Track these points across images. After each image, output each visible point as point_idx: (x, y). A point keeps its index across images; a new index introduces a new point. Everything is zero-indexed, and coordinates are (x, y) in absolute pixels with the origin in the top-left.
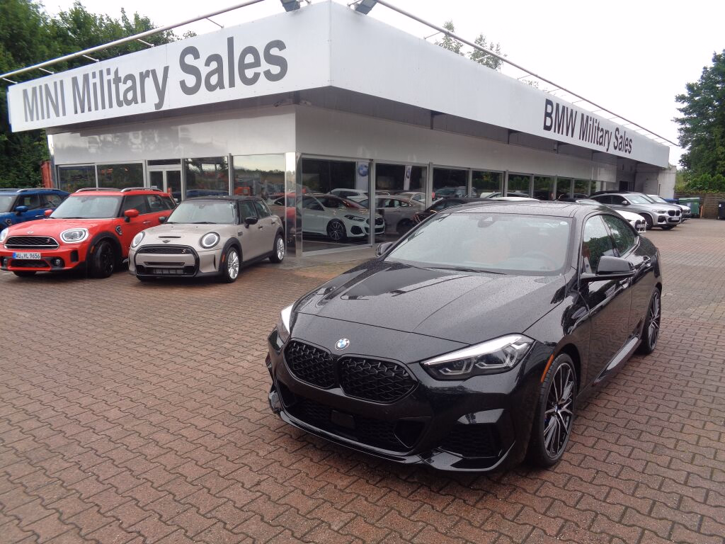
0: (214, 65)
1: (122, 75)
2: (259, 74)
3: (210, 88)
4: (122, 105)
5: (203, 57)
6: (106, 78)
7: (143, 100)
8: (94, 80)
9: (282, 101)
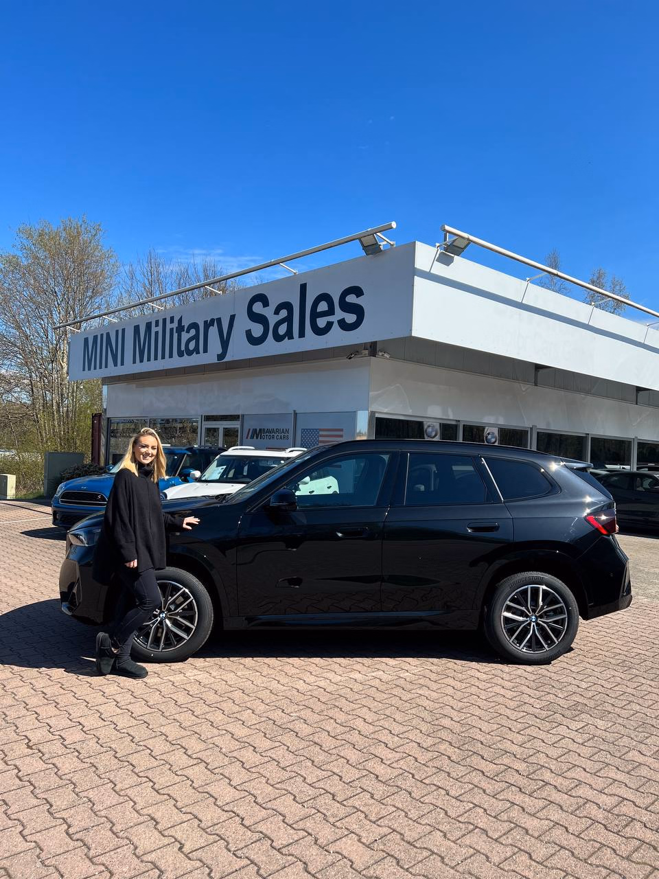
2: (333, 323)
3: (278, 338)
4: (184, 355)
5: (273, 305)
7: (205, 351)
8: (157, 329)
9: (356, 353)
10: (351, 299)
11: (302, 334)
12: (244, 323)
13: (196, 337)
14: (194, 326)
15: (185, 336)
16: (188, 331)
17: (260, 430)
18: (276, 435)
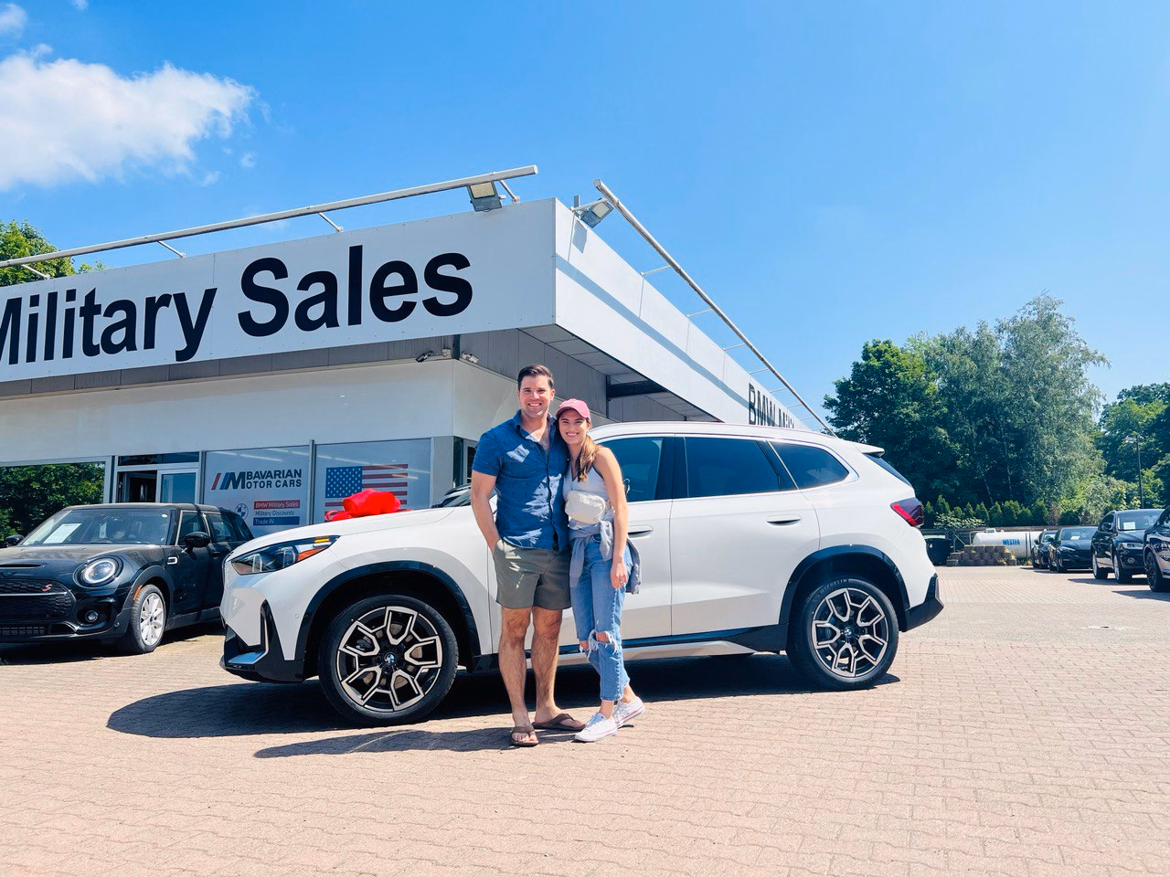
0: (318, 288)
1: (103, 301)
2: (415, 303)
3: (305, 324)
4: (98, 353)
5: (295, 276)
6: (62, 306)
7: (149, 343)
8: (34, 310)
9: (431, 353)
10: (447, 270)
11: (355, 318)
12: (232, 302)
13: (129, 324)
14: (128, 306)
15: (101, 323)
16: (109, 313)
17: (242, 475)
18: (274, 481)
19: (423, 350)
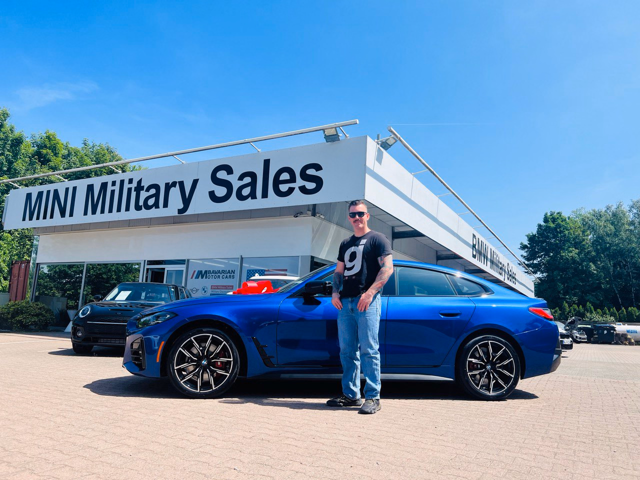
0: (248, 180)
1: (145, 184)
2: (294, 188)
3: (241, 197)
4: (141, 209)
5: (237, 173)
6: (126, 186)
7: (166, 205)
8: (113, 188)
9: (301, 213)
10: (311, 172)
11: (265, 195)
12: (206, 185)
13: (157, 195)
14: (157, 187)
15: (144, 195)
16: (148, 190)
17: (206, 272)
18: (221, 275)
19: (297, 212)
